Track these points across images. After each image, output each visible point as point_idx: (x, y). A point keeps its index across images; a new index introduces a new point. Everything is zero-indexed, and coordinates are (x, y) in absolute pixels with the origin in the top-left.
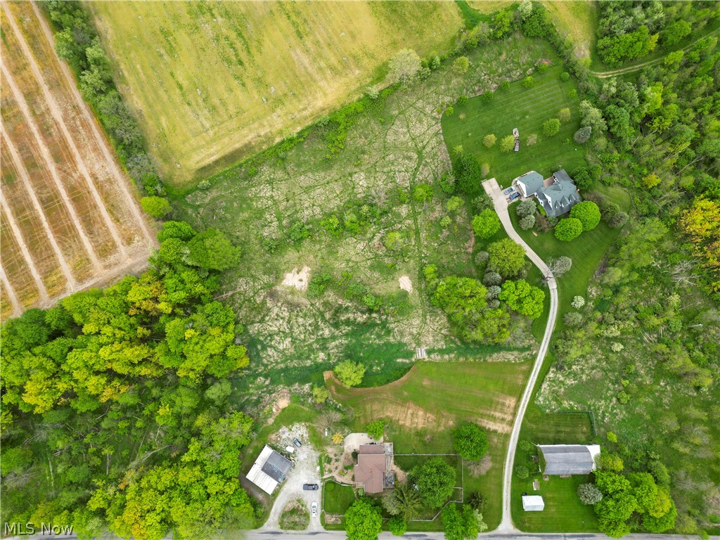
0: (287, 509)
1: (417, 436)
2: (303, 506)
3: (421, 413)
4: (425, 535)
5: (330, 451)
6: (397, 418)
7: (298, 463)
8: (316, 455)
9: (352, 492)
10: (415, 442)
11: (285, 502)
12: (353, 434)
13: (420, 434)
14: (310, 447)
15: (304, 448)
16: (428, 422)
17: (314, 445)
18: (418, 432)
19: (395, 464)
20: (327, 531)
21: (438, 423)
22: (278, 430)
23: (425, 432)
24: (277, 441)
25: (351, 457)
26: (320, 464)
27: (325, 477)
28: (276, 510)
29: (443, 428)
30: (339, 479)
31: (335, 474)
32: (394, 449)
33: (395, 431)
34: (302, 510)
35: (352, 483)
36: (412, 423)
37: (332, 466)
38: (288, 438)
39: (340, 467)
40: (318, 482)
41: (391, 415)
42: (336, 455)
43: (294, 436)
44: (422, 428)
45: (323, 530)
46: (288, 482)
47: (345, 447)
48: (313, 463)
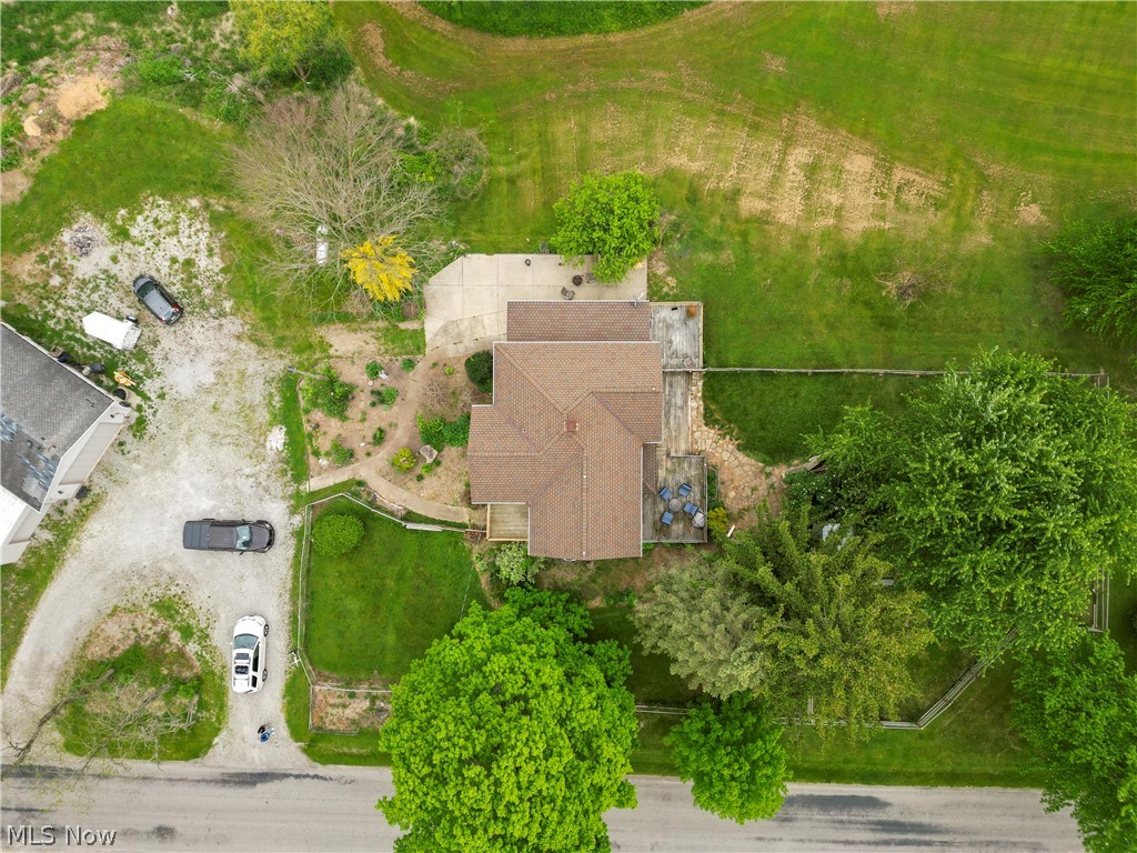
0: (98, 651)
1: (838, 274)
2: (187, 632)
3: (860, 164)
4: (872, 803)
5: (349, 348)
6: (726, 185)
7: (163, 408)
8: (262, 368)
9: (463, 564)
10: (830, 307)
11: (87, 612)
12: (478, 261)
13: (854, 265)
14: (233, 325)
15: (197, 329)
16: (903, 207)
17: (254, 314)
18: (843, 257)
19: (709, 419)
20: (321, 770)
21: (958, 212)
22: (49, 234)
23: (885, 252)
24: (47, 293)
25: (461, 378)
26: (288, 415)
27: (314, 484)
28: (41, 654)
29: (985, 239)
30: (393, 496)
31: (370, 470)
32: (709, 339)
33: (715, 246)
34: (181, 654)
35: (464, 515)
36: (810, 213)
37: (356, 427)
38: (111, 278)
39: (401, 436)
40: (276, 512)
41: (695, 167)
42: (374, 371)
43: (141, 268)
44: (867, 235)
45: (299, 761)
46: (105, 508)
47: (432, 326)
48: (246, 410)
